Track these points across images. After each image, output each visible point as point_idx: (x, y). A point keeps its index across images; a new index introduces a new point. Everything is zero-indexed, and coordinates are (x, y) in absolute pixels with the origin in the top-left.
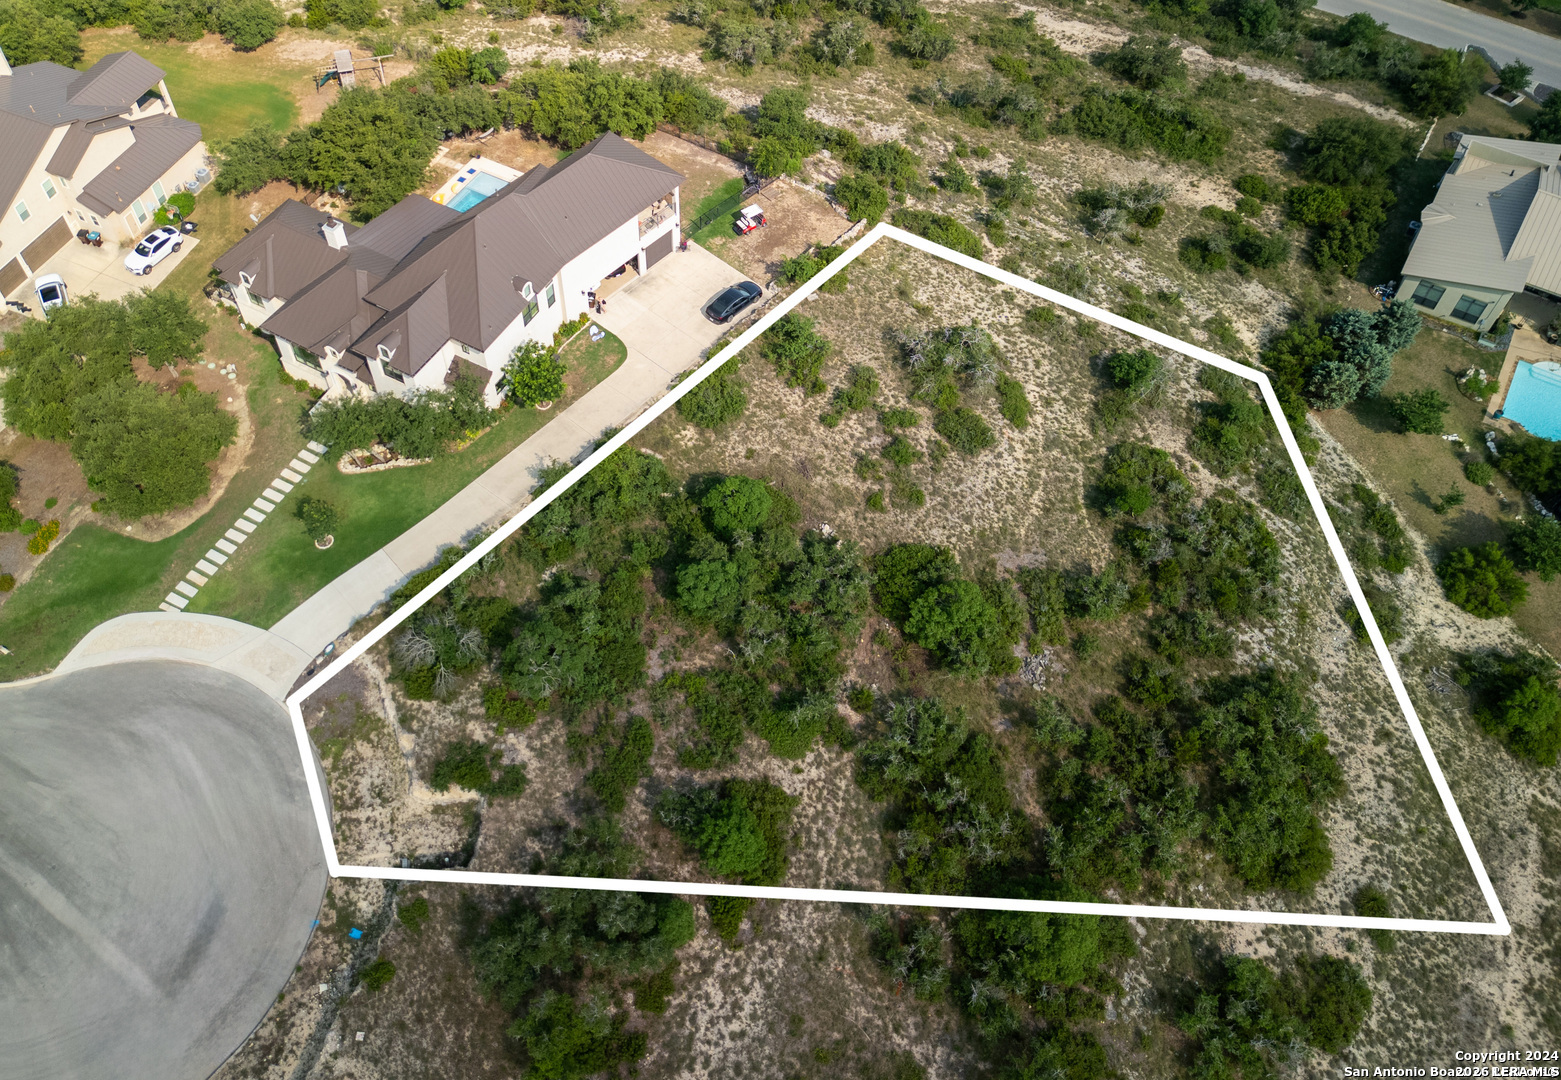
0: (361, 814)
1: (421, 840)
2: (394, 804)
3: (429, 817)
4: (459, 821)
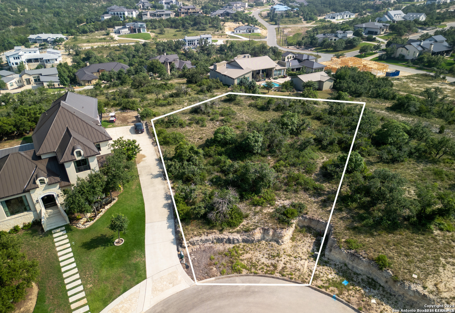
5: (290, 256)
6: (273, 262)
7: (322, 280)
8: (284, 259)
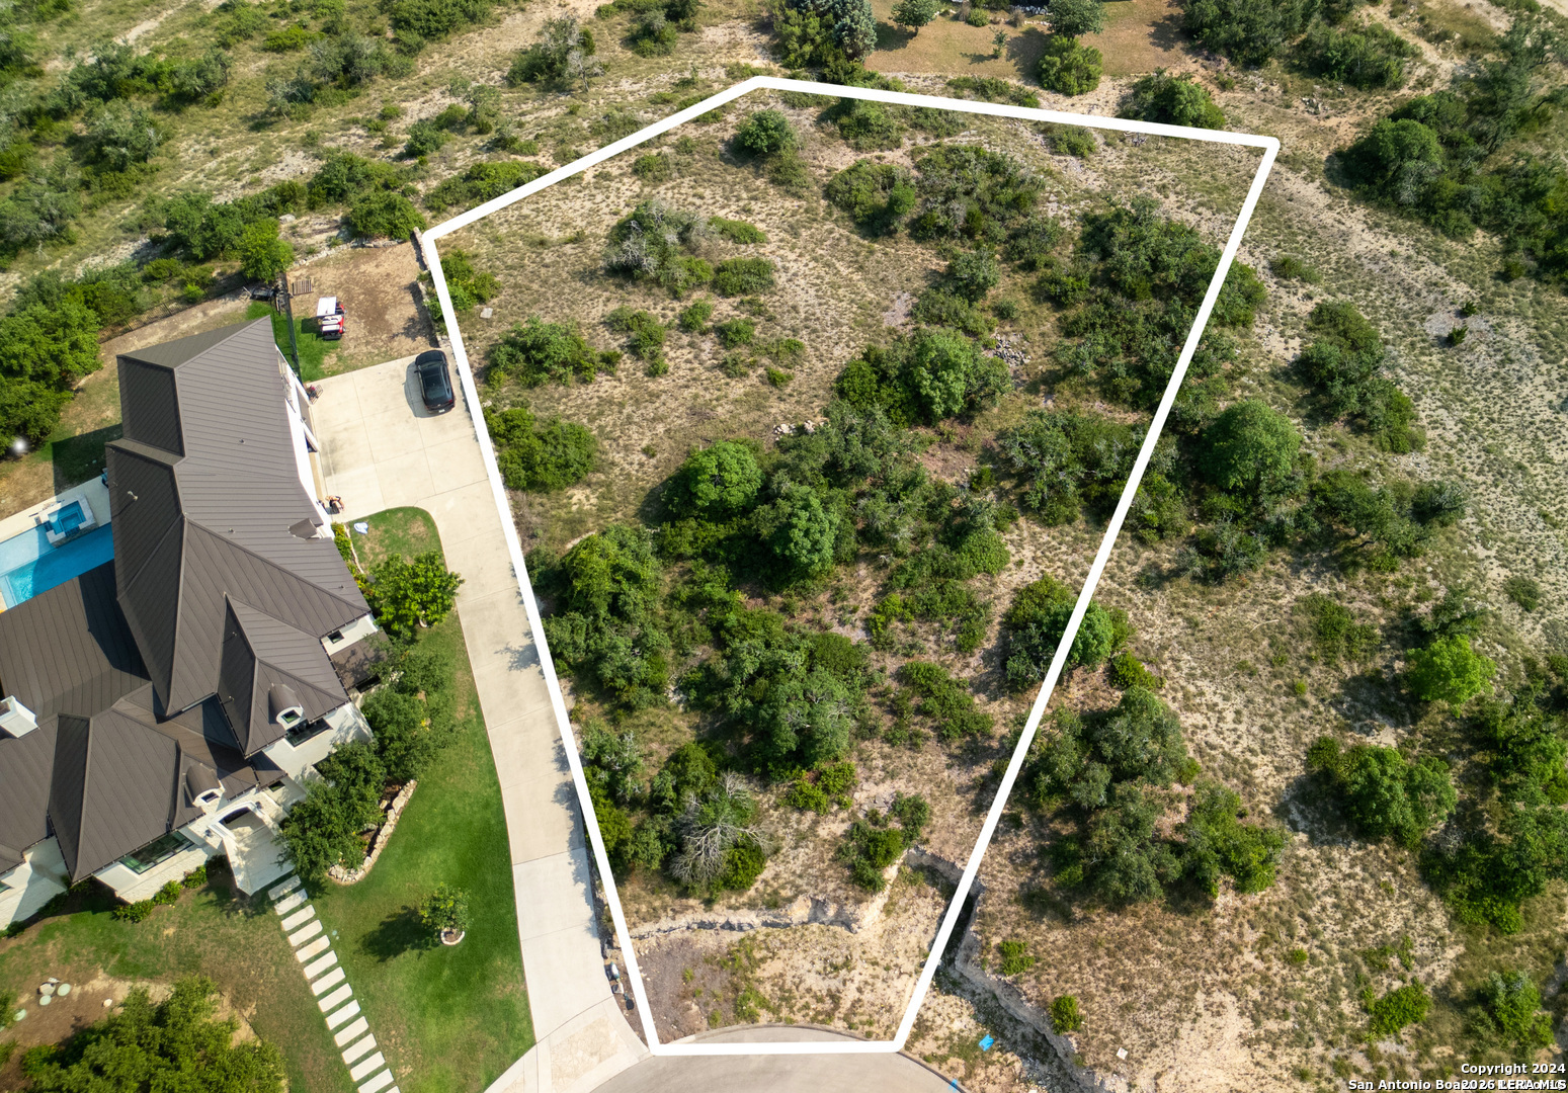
0: (849, 995)
1: (913, 941)
2: (856, 955)
3: (891, 922)
4: (912, 891)
5: (875, 964)
6: (834, 984)
7: (936, 1039)
8: (861, 972)
